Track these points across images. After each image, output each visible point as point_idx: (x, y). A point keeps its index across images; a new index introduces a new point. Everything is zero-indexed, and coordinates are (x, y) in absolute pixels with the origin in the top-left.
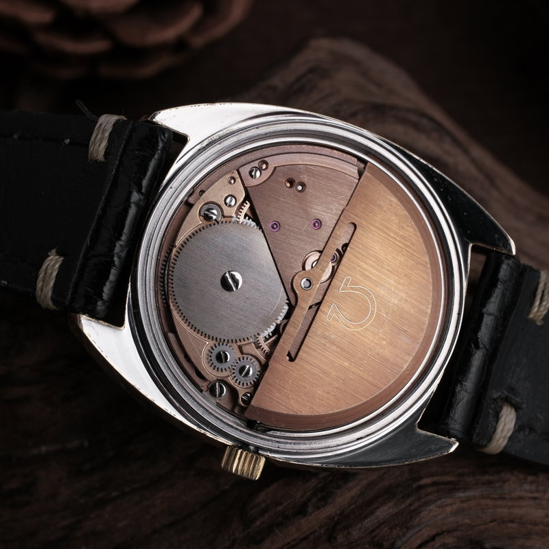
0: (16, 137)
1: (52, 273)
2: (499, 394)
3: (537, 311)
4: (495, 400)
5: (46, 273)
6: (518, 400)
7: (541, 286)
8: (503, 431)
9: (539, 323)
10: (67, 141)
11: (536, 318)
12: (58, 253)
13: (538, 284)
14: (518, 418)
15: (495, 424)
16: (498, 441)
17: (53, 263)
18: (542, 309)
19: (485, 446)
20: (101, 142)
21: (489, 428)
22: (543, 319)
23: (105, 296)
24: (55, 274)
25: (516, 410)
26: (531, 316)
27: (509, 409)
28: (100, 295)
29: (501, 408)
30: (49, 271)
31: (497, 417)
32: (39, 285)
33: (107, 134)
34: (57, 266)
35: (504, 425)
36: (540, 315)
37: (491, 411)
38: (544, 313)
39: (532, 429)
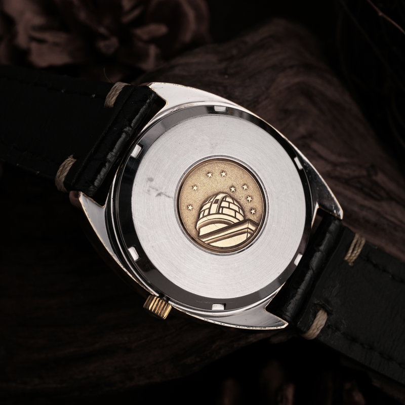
0: (63, 91)
1: (67, 167)
2: (319, 302)
3: (350, 256)
4: (315, 304)
5: (63, 167)
6: (330, 308)
7: (355, 241)
8: (317, 324)
9: (350, 264)
10: (94, 96)
11: (349, 261)
12: (74, 157)
13: (353, 240)
14: (328, 320)
15: (313, 319)
16: (313, 330)
17: (69, 162)
18: (353, 255)
19: (305, 332)
20: (114, 96)
21: (309, 321)
22: (353, 262)
23: (96, 184)
24: (68, 169)
25: (328, 315)
26: (346, 258)
27: (323, 313)
28: (92, 182)
29: (318, 311)
30: (66, 166)
31: (315, 316)
32: (58, 174)
33: (118, 92)
34: (71, 164)
35: (319, 321)
36: (352, 259)
37: (311, 310)
38: (355, 258)
39: (338, 329)
